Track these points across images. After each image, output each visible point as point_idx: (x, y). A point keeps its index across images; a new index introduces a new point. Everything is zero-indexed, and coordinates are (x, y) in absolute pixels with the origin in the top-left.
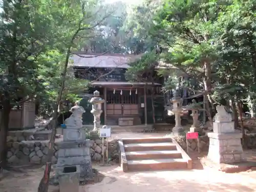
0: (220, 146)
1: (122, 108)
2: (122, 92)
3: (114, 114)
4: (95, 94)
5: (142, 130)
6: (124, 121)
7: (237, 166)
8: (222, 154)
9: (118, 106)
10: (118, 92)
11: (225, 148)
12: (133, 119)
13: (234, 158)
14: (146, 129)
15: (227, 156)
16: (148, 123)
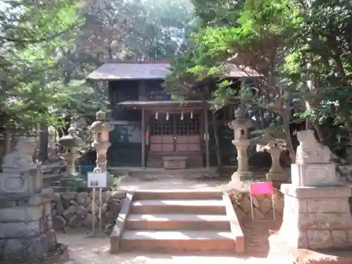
0: (301, 212)
1: (175, 141)
2: (168, 115)
3: (162, 151)
4: (99, 115)
5: (199, 176)
6: (172, 161)
7: (334, 258)
8: (304, 228)
9: (168, 139)
10: (162, 116)
11: (311, 216)
12: (185, 158)
13: (332, 238)
14: (207, 175)
15: (316, 234)
16: (211, 165)
